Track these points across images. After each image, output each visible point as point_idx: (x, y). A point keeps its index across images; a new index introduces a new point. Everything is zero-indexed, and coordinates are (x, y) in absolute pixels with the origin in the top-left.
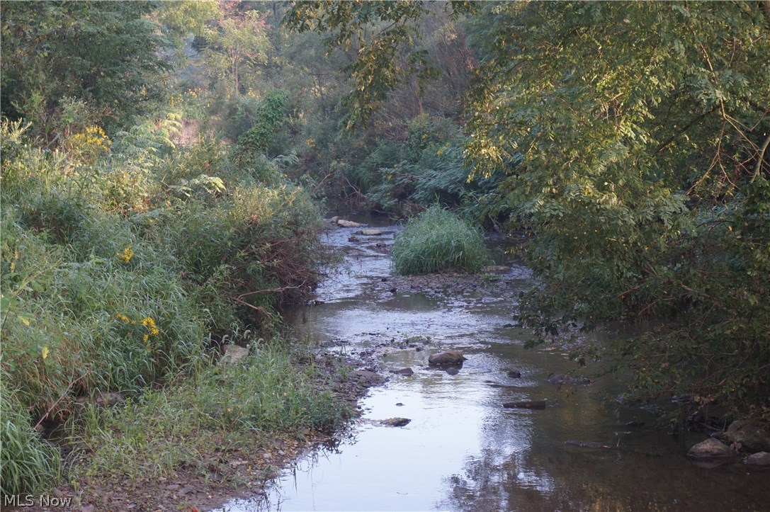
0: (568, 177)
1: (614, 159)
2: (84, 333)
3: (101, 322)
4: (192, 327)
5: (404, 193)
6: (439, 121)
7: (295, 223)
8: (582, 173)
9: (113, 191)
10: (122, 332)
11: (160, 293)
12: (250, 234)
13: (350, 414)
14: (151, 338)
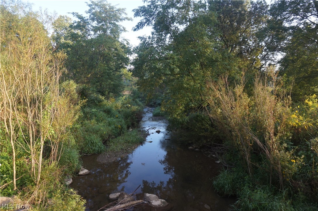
0: (173, 114)
1: (179, 112)
2: (110, 128)
3: (113, 126)
4: (125, 127)
5: (155, 103)
6: (160, 93)
7: (139, 111)
8: (175, 114)
9: (116, 106)
10: (116, 127)
11: (121, 121)
12: (134, 112)
13: (145, 140)
14: (120, 128)
